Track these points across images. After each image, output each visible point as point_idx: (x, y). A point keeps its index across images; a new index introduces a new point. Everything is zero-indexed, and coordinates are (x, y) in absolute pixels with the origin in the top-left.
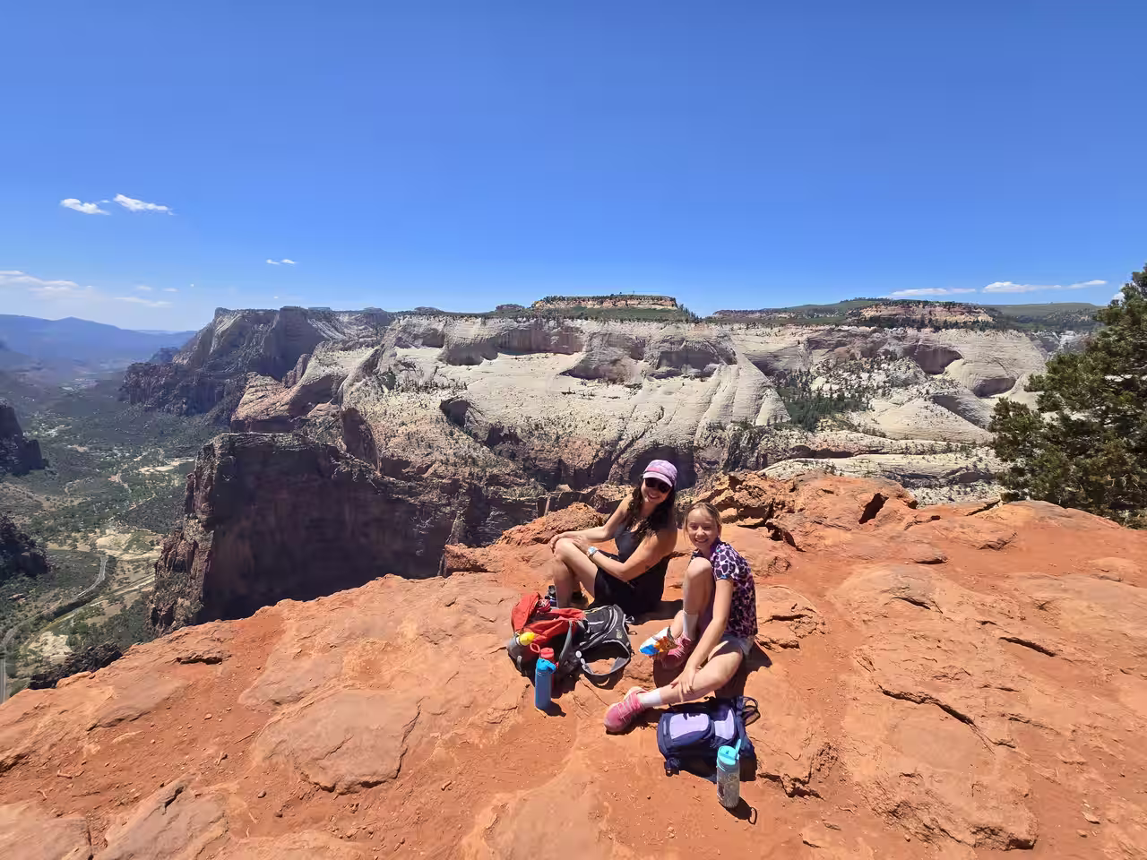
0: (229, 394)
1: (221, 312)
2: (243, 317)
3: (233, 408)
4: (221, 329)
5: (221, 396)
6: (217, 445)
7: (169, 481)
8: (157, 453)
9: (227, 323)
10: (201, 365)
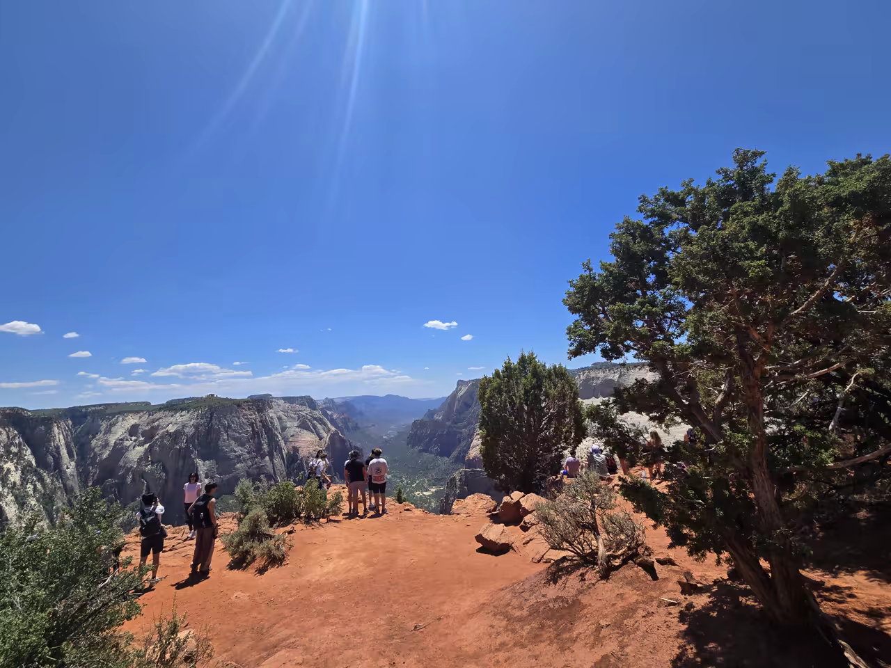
0: (464, 439)
1: (460, 383)
2: (473, 385)
3: (466, 451)
4: (461, 394)
5: (460, 442)
6: (458, 478)
7: (430, 503)
8: (424, 481)
9: (464, 389)
10: (448, 420)
